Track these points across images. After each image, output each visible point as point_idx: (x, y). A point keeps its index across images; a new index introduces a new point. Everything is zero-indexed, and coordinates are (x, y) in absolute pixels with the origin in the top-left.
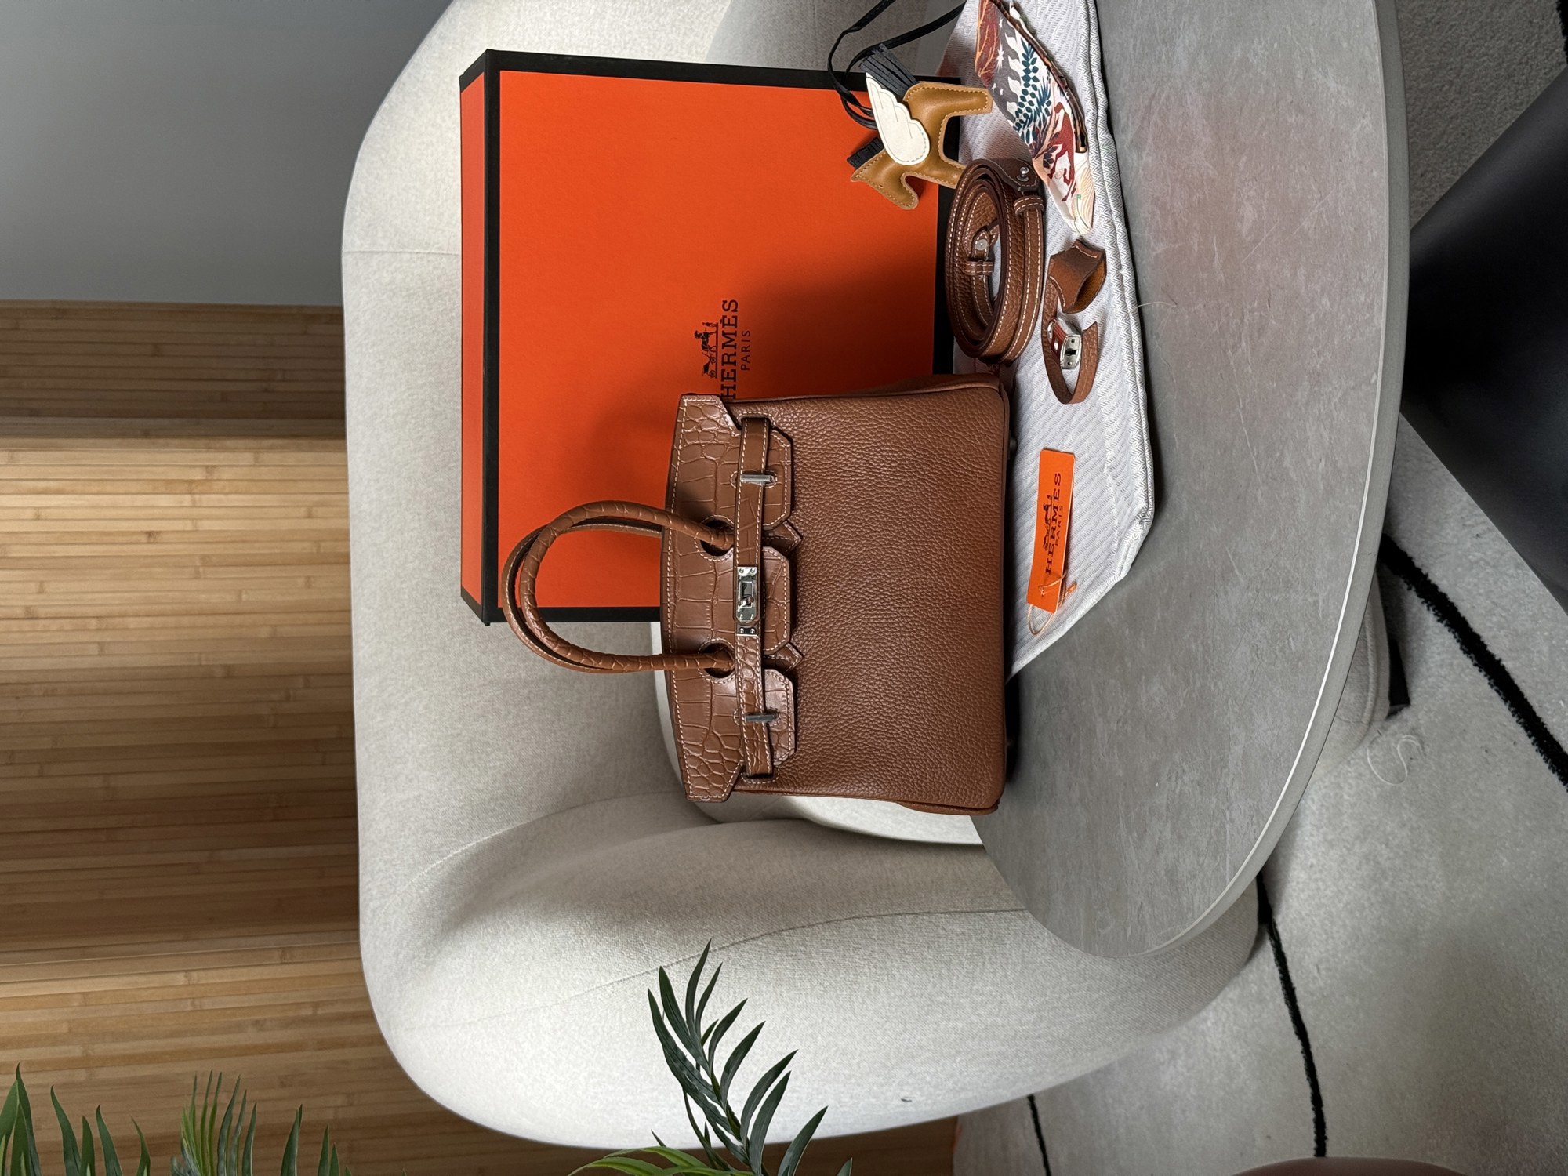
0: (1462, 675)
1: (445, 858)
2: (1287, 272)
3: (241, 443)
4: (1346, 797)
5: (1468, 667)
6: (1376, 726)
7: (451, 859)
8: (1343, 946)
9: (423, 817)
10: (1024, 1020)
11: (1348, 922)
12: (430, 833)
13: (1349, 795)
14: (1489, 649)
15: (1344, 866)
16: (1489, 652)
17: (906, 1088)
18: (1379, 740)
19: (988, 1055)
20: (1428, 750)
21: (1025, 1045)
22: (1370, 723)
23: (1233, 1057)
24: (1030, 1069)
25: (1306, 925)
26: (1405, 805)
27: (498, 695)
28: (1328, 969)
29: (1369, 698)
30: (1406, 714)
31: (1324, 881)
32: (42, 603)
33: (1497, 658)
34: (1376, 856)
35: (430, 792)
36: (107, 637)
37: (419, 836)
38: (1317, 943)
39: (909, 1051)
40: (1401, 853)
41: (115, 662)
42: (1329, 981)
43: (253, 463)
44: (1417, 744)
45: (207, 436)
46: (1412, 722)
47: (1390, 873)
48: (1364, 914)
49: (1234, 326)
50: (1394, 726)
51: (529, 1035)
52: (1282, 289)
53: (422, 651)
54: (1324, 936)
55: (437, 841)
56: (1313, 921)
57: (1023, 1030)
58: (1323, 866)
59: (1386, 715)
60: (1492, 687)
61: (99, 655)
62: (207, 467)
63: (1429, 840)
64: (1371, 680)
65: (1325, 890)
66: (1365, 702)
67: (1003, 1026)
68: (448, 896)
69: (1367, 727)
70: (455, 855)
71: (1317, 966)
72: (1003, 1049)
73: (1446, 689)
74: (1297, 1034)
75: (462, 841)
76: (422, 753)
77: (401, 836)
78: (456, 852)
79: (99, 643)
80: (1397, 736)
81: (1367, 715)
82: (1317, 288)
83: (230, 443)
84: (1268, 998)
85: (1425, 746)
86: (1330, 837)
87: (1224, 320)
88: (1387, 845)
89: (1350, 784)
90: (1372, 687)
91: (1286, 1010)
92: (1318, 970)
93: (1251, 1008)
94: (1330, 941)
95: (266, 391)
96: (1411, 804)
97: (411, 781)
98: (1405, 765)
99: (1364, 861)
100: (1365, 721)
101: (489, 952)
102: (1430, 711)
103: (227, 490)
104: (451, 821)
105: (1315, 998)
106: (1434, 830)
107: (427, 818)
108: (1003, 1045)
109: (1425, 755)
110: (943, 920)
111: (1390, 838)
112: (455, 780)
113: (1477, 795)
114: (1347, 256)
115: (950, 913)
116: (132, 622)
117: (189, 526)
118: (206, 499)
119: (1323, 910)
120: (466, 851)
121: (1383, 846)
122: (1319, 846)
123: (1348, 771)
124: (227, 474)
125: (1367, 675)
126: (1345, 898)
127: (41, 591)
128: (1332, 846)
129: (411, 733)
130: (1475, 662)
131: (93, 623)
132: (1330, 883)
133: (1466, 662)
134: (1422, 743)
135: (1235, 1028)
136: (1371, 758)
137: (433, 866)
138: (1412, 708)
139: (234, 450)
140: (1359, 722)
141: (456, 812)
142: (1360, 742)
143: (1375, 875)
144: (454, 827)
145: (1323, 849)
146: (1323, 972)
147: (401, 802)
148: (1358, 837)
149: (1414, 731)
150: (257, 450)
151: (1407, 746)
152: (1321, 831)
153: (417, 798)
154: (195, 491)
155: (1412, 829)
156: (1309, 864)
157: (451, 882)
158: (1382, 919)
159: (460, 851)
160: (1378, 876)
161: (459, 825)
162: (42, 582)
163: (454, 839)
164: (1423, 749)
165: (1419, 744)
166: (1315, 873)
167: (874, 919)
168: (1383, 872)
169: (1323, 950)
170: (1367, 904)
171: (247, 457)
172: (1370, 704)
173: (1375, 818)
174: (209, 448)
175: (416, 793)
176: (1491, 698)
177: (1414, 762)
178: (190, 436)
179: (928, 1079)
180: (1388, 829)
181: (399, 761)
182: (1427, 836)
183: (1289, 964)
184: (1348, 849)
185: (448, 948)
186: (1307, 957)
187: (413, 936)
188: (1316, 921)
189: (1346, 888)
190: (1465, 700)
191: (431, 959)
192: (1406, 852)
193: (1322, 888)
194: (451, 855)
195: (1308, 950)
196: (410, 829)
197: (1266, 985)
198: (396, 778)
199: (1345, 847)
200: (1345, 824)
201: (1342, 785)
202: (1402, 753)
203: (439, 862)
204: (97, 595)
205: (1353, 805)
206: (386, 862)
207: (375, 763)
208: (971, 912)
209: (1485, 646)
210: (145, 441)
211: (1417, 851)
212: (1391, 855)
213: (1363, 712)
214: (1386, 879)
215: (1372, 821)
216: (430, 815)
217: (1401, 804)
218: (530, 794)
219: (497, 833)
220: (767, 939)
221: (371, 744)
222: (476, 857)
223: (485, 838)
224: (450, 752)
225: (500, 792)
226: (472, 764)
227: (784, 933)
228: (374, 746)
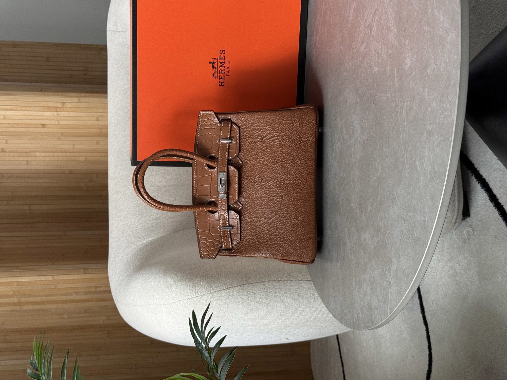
0: (489, 209)
1: (136, 246)
3: (74, 94)
6: (457, 224)
7: (138, 246)
9: (128, 231)
12: (131, 237)
14: (500, 201)
16: (500, 203)
17: (287, 335)
18: (458, 228)
22: (455, 223)
26: (466, 251)
28: (436, 304)
29: (455, 215)
30: (468, 219)
32: (7, 147)
35: (131, 223)
36: (30, 159)
37: (127, 237)
38: (433, 294)
41: (32, 167)
42: (436, 308)
45: (62, 92)
46: (470, 223)
50: (464, 223)
54: (435, 292)
55: (133, 240)
58: (436, 268)
59: (461, 220)
61: (27, 165)
64: (456, 208)
67: (321, 318)
68: (136, 259)
70: (139, 245)
75: (141, 240)
76: (129, 209)
77: (121, 237)
78: (139, 244)
79: (27, 161)
80: (465, 227)
81: (454, 220)
83: (71, 94)
87: (397, 102)
90: (456, 211)
91: (421, 314)
92: (433, 303)
93: (409, 312)
94: (437, 294)
95: (85, 74)
96: (468, 252)
97: (125, 218)
99: (451, 269)
100: (453, 223)
103: (68, 111)
104: (138, 233)
105: (431, 313)
106: (475, 262)
107: (130, 232)
108: (321, 324)
110: (301, 283)
111: (460, 262)
112: (140, 219)
115: (303, 281)
116: (38, 154)
117: (56, 122)
118: (62, 114)
119: (435, 283)
120: (143, 244)
121: (458, 265)
124: (69, 105)
126: (443, 280)
127: (6, 143)
130: (494, 205)
131: (25, 154)
133: (491, 204)
137: (131, 248)
138: (470, 218)
139: (72, 97)
140: (451, 223)
141: (140, 230)
143: (454, 274)
144: (139, 235)
147: (122, 225)
148: (449, 260)
150: (80, 97)
151: (468, 231)
153: (127, 224)
154: (58, 111)
155: (468, 260)
157: (137, 255)
159: (141, 244)
161: (140, 235)
162: (7, 140)
163: (139, 240)
167: (276, 281)
169: (435, 297)
171: (76, 99)
174: (64, 96)
175: (127, 222)
179: (295, 333)
181: (121, 211)
182: (473, 264)
183: (423, 300)
186: (429, 298)
187: (124, 272)
192: (465, 268)
194: (137, 245)
195: (430, 296)
196: (124, 235)
198: (120, 216)
203: (133, 247)
204: (26, 145)
205: (448, 249)
206: (116, 245)
207: (114, 211)
211: (469, 269)
214: (458, 276)
215: (454, 255)
216: (131, 230)
218: (165, 225)
219: (153, 238)
220: (239, 287)
221: (113, 204)
222: (146, 246)
223: (149, 240)
224: (138, 209)
225: (155, 224)
226: (146, 214)
227: (245, 285)
228: (114, 205)
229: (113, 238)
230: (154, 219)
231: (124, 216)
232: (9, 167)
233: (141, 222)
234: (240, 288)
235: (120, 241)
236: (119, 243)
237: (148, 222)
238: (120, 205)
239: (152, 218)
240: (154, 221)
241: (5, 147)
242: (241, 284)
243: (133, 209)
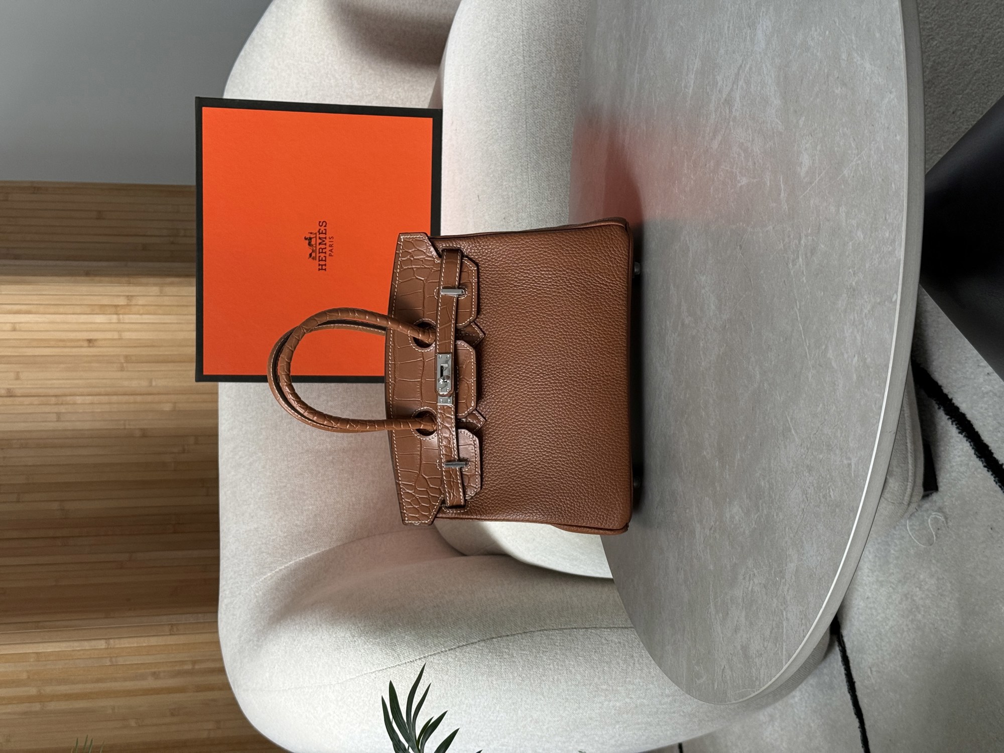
0: (975, 473)
1: (274, 572)
2: (833, 209)
3: (152, 280)
4: (892, 551)
5: (979, 468)
6: (913, 506)
7: (277, 572)
8: (888, 657)
9: (259, 543)
10: (663, 701)
11: (892, 640)
12: (264, 554)
13: (895, 550)
14: (995, 456)
15: (890, 601)
16: (995, 458)
17: (582, 744)
18: (916, 514)
19: (638, 724)
20: (950, 524)
21: (664, 718)
22: (909, 505)
23: (812, 725)
24: (669, 733)
25: (863, 639)
26: (934, 561)
27: (311, 461)
28: (878, 672)
29: (909, 487)
30: (935, 497)
31: (876, 609)
32: (19, 386)
33: (1000, 463)
34: (912, 596)
35: (265, 526)
36: (62, 409)
37: (257, 555)
38: (871, 652)
39: (583, 720)
40: (931, 596)
41: (69, 426)
42: (879, 680)
43: (158, 294)
44: (942, 519)
45: (128, 275)
46: (939, 504)
47: (922, 609)
48: (904, 636)
49: (794, 246)
50: (927, 505)
51: (321, 702)
52: (828, 221)
53: (261, 429)
54: (876, 648)
55: (268, 560)
56: (868, 636)
57: (663, 708)
58: (876, 599)
59: (920, 498)
60: (996, 483)
61: (57, 421)
62: (128, 296)
63: (949, 588)
64: (910, 474)
65: (877, 616)
66: (906, 489)
67: (648, 705)
68: (274, 599)
69: (906, 507)
70: (281, 570)
71: (870, 668)
72: (649, 720)
73: (964, 482)
74: (856, 714)
75: (285, 560)
76: (260, 499)
77: (245, 555)
78: (280, 568)
79: (56, 413)
80: (929, 512)
81: (907, 498)
82: (854, 222)
83: (144, 280)
84: (836, 687)
85: (948, 521)
86: (880, 579)
87: (787, 240)
88: (920, 588)
89: (895, 543)
90: (910, 479)
91: (848, 696)
92: (871, 671)
93: (825, 692)
94: (880, 652)
95: (173, 243)
96: (937, 561)
97: (252, 517)
98: (934, 533)
99: (904, 599)
100: (905, 503)
101: (295, 643)
102: (953, 496)
103: (141, 312)
104: (278, 546)
105: (868, 691)
106: (953, 581)
107: (262, 544)
108: (648, 717)
109: (948, 527)
110: (606, 633)
111: (922, 583)
112: (281, 518)
113: (985, 559)
114: (876, 200)
115: (611, 628)
116: (79, 399)
117: (116, 335)
118: (127, 318)
119: (875, 630)
120: (288, 567)
121: (918, 589)
122: (873, 584)
123: (894, 534)
124: (141, 301)
125: (907, 471)
126: (891, 623)
127: (17, 378)
128: (882, 586)
129: (253, 484)
130: (985, 464)
131: (53, 400)
132: (880, 611)
133: (978, 464)
134: (946, 518)
135: (814, 705)
136: (910, 526)
137: (265, 577)
138: (939, 493)
139: (146, 285)
140: (901, 503)
141: (282, 540)
142: (902, 517)
143: (912, 609)
144: (280, 551)
145: (876, 587)
146: (874, 673)
147: (246, 532)
148: (900, 581)
149: (940, 510)
150: (162, 285)
151: (936, 520)
152: (875, 574)
153: (256, 529)
154: (120, 312)
155: (938, 579)
156: (866, 596)
157: (277, 589)
158: (916, 640)
159: (283, 567)
160: (913, 610)
161: (283, 549)
162: (18, 372)
163: (280, 559)
164: (947, 523)
165: (944, 520)
166: (870, 603)
167: (557, 631)
168: (917, 608)
169: (875, 658)
170: (905, 629)
171: (155, 290)
172: (909, 490)
173: (913, 569)
174: (129, 283)
175: (256, 526)
176: (996, 491)
177: (940, 532)
178: (117, 275)
179: (597, 739)
180: (922, 577)
181: (245, 503)
182: (949, 585)
183: (851, 665)
184: (893, 589)
185: (271, 637)
186: (863, 661)
187: (250, 625)
188: (870, 637)
189: (892, 616)
190: (977, 492)
191: (260, 643)
192: (933, 595)
193: (875, 614)
194: (277, 570)
195: (865, 656)
196: (251, 550)
197: (835, 677)
198: (243, 515)
199: (891, 587)
200: (891, 571)
201: (890, 543)
202: (932, 524)
203: (269, 574)
204: (55, 381)
205: (897, 558)
206: (235, 573)
207: (230, 504)
208: (625, 628)
209: (992, 454)
210: (87, 278)
211: (942, 595)
212: (923, 596)
213: (904, 496)
214: (919, 613)
215: (910, 571)
216: (264, 541)
217: (931, 560)
218: (331, 529)
219: (309, 555)
220: (482, 644)
221: (228, 490)
222: (294, 572)
223: (301, 559)
224: (278, 499)
225: (311, 527)
226: (293, 507)
227: (494, 640)
228: (229, 492)
229: (229, 559)
230: (311, 516)
231: (250, 514)
232: (22, 426)
233: (284, 523)
234: (483, 646)
235: (243, 563)
236: (241, 568)
237: (298, 523)
238: (243, 492)
239: (307, 515)
240: (310, 522)
241: (14, 387)
242: (485, 638)
243: (267, 499)
